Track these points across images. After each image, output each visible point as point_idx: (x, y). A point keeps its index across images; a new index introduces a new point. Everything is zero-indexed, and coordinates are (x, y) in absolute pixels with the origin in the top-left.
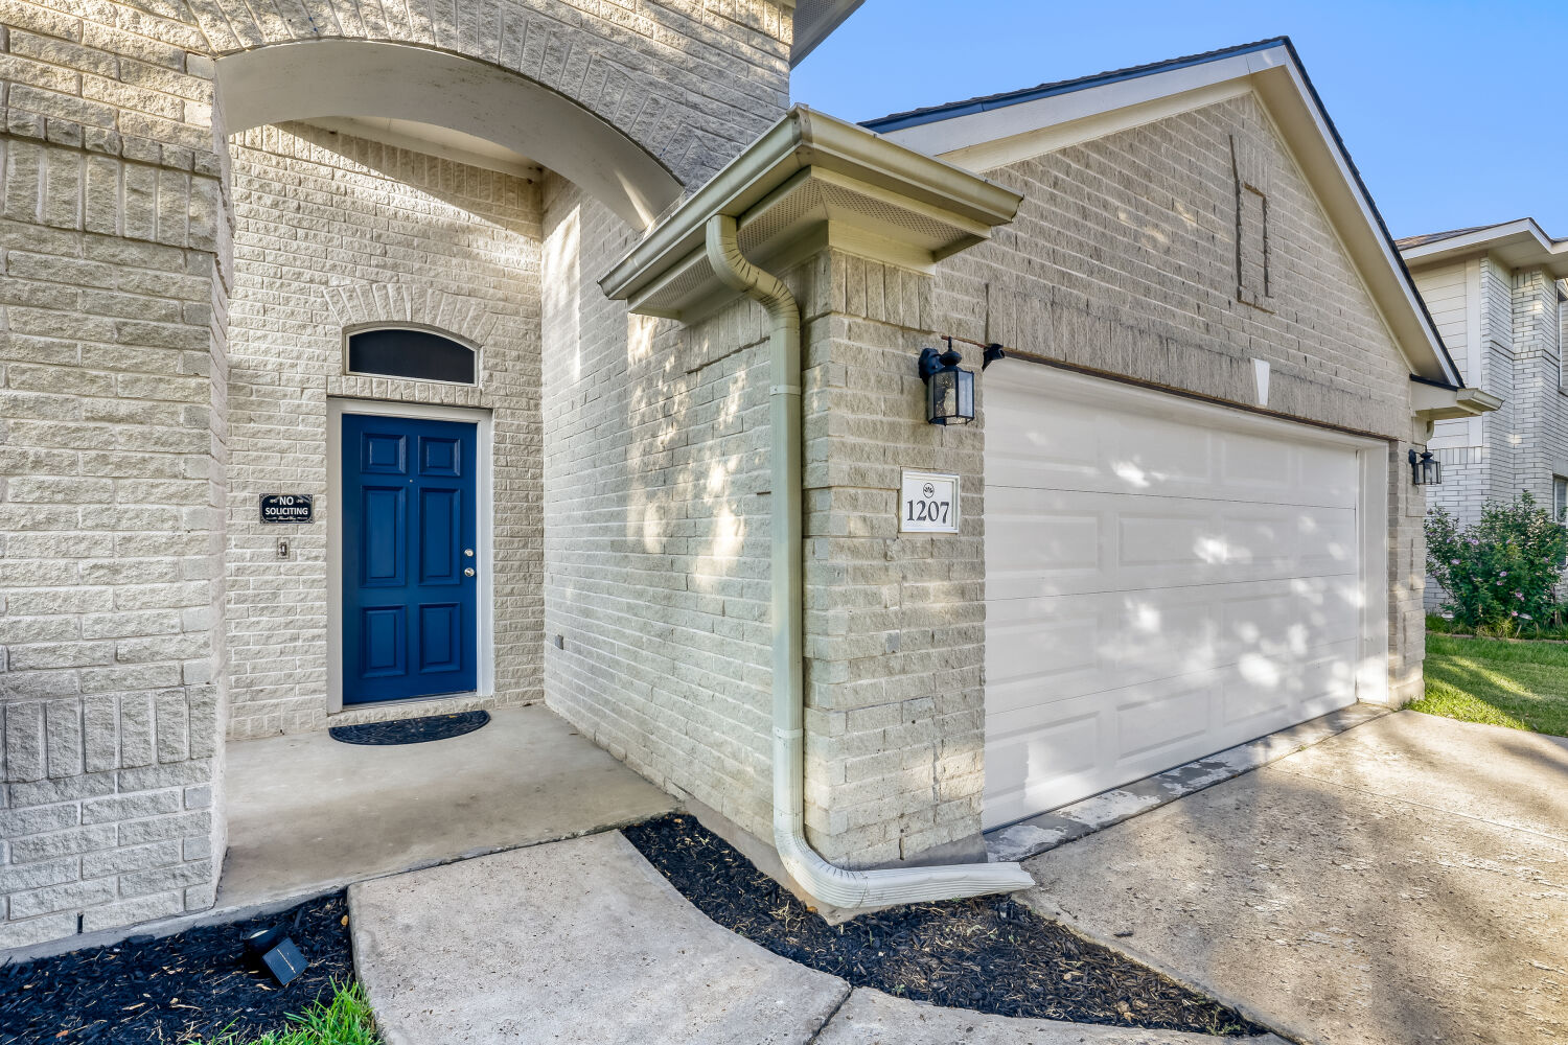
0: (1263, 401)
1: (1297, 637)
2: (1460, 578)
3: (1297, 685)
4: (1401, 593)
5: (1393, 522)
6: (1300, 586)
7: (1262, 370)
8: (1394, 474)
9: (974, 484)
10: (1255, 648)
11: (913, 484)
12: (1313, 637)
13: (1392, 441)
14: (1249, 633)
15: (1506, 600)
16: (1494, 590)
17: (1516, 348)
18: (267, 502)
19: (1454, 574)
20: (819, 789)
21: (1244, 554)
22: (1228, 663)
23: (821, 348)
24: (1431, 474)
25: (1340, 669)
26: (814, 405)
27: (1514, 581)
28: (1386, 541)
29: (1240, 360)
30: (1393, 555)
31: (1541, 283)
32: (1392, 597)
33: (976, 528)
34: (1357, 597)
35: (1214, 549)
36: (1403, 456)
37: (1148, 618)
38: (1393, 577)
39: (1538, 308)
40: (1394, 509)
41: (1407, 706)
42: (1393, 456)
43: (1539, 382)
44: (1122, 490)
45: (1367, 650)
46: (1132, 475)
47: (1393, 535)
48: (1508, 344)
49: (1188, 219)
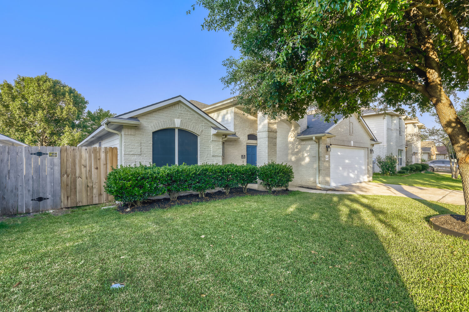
0: (352, 146)
1: (356, 172)
2: (382, 166)
3: (356, 178)
4: (369, 167)
5: (368, 158)
6: (356, 166)
7: (352, 142)
8: (368, 152)
9: (330, 156)
10: (351, 173)
11: (326, 156)
12: (358, 172)
13: (368, 148)
14: (351, 171)
15: (388, 170)
16: (386, 168)
17: (392, 128)
18: (242, 156)
19: (381, 166)
20: (320, 180)
21: (350, 162)
22: (348, 174)
23: (320, 146)
24: (372, 152)
25: (361, 176)
26: (320, 150)
27: (389, 167)
28: (367, 161)
29: (350, 142)
30: (368, 162)
31: (396, 117)
32: (368, 168)
33: (330, 160)
34: (364, 168)
35: (347, 161)
36: (369, 150)
37: (341, 169)
38: (368, 165)
39: (395, 122)
40: (368, 157)
41: (370, 181)
42: (368, 150)
43: (395, 134)
44: (338, 155)
45: (365, 174)
46: (339, 154)
47: (368, 160)
48: (391, 128)
49: (345, 128)
